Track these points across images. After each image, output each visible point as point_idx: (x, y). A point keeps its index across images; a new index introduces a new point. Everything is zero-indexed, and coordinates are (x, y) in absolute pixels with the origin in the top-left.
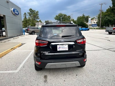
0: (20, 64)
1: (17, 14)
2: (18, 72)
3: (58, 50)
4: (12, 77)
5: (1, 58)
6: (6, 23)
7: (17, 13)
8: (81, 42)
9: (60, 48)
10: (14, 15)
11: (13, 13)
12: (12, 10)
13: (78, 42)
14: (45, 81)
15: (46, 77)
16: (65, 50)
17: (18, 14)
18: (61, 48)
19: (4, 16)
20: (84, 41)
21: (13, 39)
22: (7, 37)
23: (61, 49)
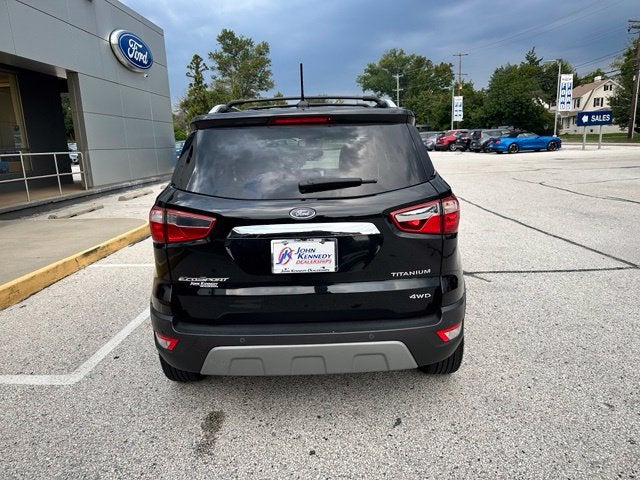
0: (106, 338)
1: (141, 63)
2: (77, 387)
3: (277, 269)
4: (39, 412)
5: (24, 303)
6: (81, 113)
7: (142, 57)
8: (423, 222)
9: (285, 255)
10: (128, 68)
11: (123, 59)
12: (114, 40)
13: (400, 218)
14: (204, 448)
15: (214, 421)
16: (316, 268)
17: (150, 60)
18: (295, 257)
19: (72, 74)
20: (442, 216)
21: (121, 199)
22: (87, 191)
23: (293, 266)
